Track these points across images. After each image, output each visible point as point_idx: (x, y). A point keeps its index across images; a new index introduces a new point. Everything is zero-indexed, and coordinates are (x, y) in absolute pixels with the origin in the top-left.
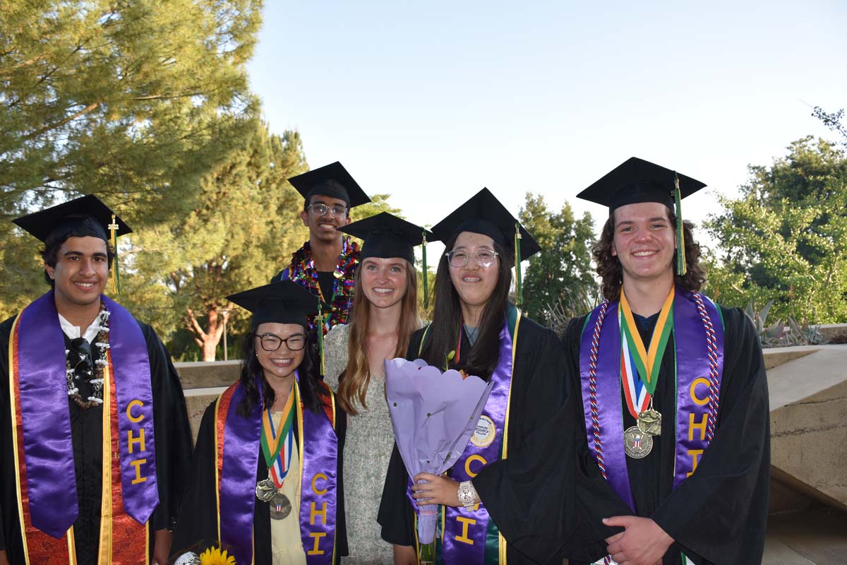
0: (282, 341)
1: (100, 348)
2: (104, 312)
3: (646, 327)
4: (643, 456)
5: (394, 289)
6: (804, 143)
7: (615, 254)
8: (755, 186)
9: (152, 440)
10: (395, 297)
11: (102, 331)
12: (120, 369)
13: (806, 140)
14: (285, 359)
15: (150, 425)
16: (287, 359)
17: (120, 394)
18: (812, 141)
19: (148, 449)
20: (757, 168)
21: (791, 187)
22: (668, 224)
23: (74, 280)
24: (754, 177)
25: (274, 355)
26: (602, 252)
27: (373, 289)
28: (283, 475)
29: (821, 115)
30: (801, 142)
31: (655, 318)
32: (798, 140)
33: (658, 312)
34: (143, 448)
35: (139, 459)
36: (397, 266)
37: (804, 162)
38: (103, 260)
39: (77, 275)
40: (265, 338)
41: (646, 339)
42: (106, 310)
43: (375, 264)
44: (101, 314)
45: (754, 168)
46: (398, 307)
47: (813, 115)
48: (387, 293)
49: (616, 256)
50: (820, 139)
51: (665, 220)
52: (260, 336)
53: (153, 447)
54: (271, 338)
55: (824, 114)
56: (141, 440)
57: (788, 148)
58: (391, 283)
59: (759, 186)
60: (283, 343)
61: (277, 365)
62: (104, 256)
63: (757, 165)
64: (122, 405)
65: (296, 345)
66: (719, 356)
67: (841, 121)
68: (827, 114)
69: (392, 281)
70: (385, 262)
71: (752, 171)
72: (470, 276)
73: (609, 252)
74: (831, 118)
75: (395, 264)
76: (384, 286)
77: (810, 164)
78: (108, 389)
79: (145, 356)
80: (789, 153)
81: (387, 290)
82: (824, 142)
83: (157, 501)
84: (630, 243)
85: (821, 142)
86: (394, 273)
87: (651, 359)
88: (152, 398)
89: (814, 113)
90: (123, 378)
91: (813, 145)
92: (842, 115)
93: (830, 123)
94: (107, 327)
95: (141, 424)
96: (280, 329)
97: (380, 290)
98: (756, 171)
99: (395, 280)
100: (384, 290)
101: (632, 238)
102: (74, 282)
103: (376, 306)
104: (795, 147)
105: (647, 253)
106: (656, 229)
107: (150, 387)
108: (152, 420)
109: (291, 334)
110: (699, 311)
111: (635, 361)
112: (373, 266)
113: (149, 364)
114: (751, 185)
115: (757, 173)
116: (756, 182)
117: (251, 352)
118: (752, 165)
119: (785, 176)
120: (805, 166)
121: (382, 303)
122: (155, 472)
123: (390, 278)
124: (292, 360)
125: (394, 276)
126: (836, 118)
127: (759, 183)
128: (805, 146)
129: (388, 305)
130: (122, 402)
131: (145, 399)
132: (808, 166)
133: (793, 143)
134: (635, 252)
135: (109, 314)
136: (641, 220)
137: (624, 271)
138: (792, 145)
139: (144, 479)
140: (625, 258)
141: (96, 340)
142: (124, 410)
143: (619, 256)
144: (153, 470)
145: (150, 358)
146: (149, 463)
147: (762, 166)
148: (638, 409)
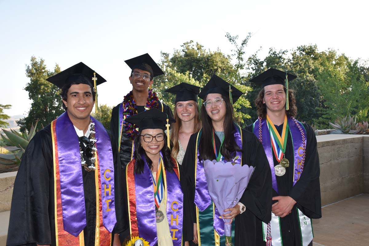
0: (153, 137)
1: (92, 142)
2: (92, 123)
3: (280, 129)
4: (282, 175)
5: (190, 114)
6: (189, 44)
7: (264, 103)
8: (163, 64)
9: (114, 190)
10: (191, 117)
11: (92, 133)
12: (101, 153)
13: (190, 43)
14: (155, 146)
15: (113, 182)
16: (156, 146)
17: (101, 166)
18: (192, 44)
19: (112, 195)
20: (165, 54)
21: (184, 66)
22: (284, 92)
23: (76, 106)
24: (163, 58)
25: (150, 144)
26: (259, 102)
27: (182, 114)
28: (160, 201)
29: (229, 36)
30: (188, 43)
31: (282, 125)
32: (186, 42)
33: (282, 124)
34: (110, 194)
35: (108, 199)
36: (191, 104)
37: (191, 54)
38: (89, 96)
39: (77, 103)
40: (145, 136)
41: (280, 134)
42: (93, 122)
43: (182, 104)
44: (90, 124)
45: (163, 54)
46: (193, 121)
47: (226, 36)
48: (188, 116)
49: (265, 104)
50: (197, 43)
51: (282, 91)
52: (143, 136)
53: (114, 194)
54: (148, 136)
55: (230, 36)
56: (109, 190)
57: (182, 46)
58: (189, 111)
59: (165, 64)
60: (154, 138)
61: (152, 149)
62: (90, 93)
63: (165, 53)
64: (103, 172)
65: (160, 139)
66: (305, 139)
67: (236, 40)
68: (231, 37)
69: (189, 110)
70: (185, 103)
71: (162, 55)
72: (214, 110)
73: (262, 102)
74: (232, 39)
75: (190, 103)
76: (186, 113)
77: (193, 55)
78: (96, 163)
79: (110, 147)
80: (182, 48)
81: (188, 114)
82: (199, 45)
83: (116, 221)
84: (271, 99)
85: (198, 44)
86: (190, 107)
87: (282, 140)
88: (114, 169)
89: (226, 35)
90: (102, 158)
91: (193, 45)
92: (237, 37)
93: (231, 40)
94: (94, 131)
95: (109, 181)
96: (152, 132)
97: (185, 115)
98: (164, 55)
99: (190, 110)
100: (186, 114)
101: (271, 97)
102: (76, 107)
103: (184, 121)
104: (185, 45)
105: (276, 103)
106: (279, 94)
107: (113, 163)
108: (114, 180)
109: (157, 133)
110: (296, 124)
111: (277, 141)
112: (181, 105)
113: (112, 152)
114: (161, 62)
115: (165, 57)
116: (164, 61)
117: (139, 143)
118: (163, 52)
119: (181, 61)
120: (191, 57)
121: (186, 120)
122: (114, 206)
123: (188, 109)
124: (159, 146)
125: (190, 108)
126: (235, 39)
127: (166, 62)
128: (189, 46)
129: (188, 120)
130: (102, 170)
131: (111, 169)
132: (192, 56)
133: (184, 44)
134: (272, 102)
135: (94, 124)
136: (274, 90)
137: (267, 108)
138: (184, 45)
139: (110, 210)
140: (269, 104)
141: (90, 138)
142: (103, 174)
143: (266, 103)
144: (113, 205)
145: (112, 148)
146: (112, 201)
147: (168, 53)
148: (279, 159)
